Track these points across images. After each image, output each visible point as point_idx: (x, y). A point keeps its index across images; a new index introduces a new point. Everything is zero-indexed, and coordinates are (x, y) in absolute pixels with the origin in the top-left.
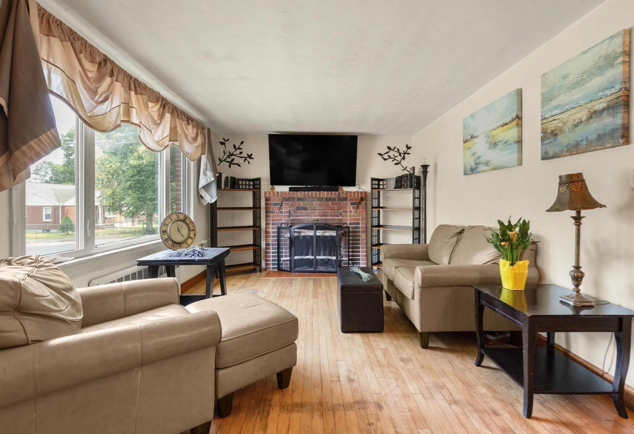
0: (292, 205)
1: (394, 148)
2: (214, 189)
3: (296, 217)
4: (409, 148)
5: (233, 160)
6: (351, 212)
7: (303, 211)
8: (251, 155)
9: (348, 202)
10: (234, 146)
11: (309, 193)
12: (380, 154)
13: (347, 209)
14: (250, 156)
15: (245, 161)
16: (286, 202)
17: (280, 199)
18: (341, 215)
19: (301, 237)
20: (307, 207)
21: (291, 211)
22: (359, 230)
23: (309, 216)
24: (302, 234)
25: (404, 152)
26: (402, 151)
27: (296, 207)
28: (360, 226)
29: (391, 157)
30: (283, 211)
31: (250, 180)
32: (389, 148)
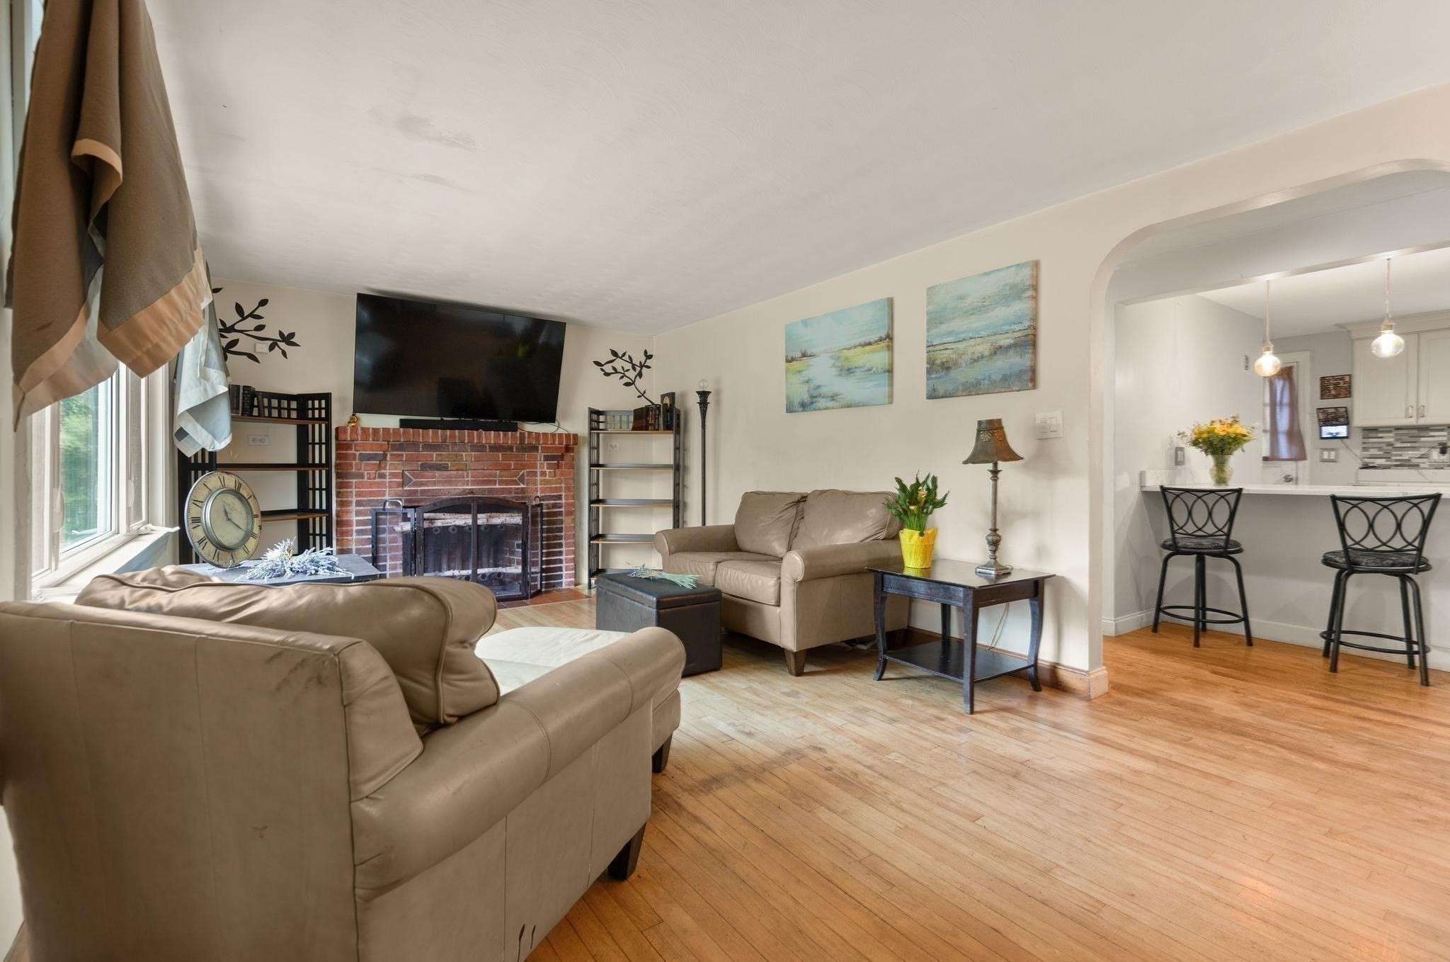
0: (410, 460)
1: (624, 355)
2: (223, 414)
3: (420, 487)
4: (649, 357)
5: (235, 343)
6: (543, 474)
7: (437, 473)
8: (292, 335)
9: (540, 455)
10: (239, 309)
11: (455, 433)
12: (598, 363)
13: (537, 468)
14: (288, 339)
15: (271, 348)
16: (395, 453)
17: (381, 445)
18: (522, 480)
19: (436, 531)
20: (447, 464)
21: (406, 472)
22: (560, 510)
23: (450, 483)
24: (439, 524)
25: (641, 363)
26: (636, 362)
27: (420, 463)
28: (563, 501)
29: (618, 371)
30: (387, 472)
31: (290, 398)
32: (614, 353)
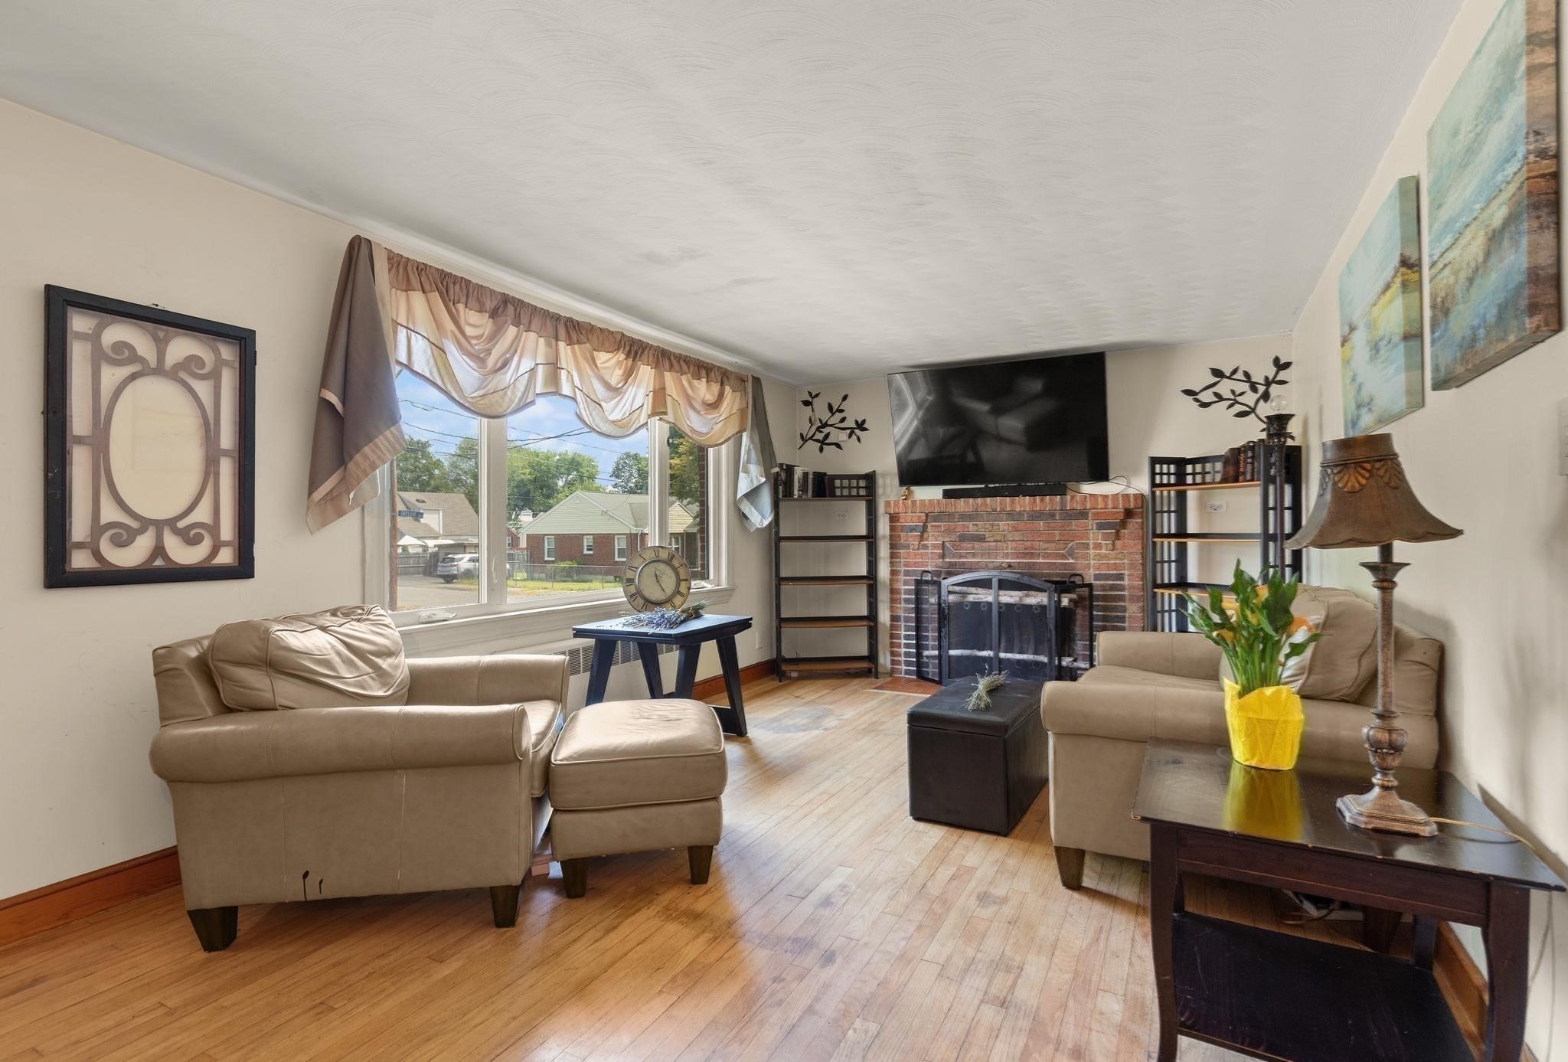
0: (949, 531)
1: (1235, 371)
2: (766, 498)
3: (960, 558)
4: (1281, 365)
5: (827, 436)
6: (1098, 546)
7: (977, 545)
8: (864, 421)
9: (1091, 523)
10: (830, 407)
11: (986, 501)
12: (1189, 392)
13: (1089, 539)
14: (861, 426)
15: (850, 436)
16: (934, 524)
17: (920, 517)
18: (1071, 554)
19: (967, 606)
20: (984, 535)
21: (946, 543)
22: (1122, 593)
23: (989, 555)
24: (971, 598)
25: (1267, 378)
26: (1258, 377)
27: (958, 534)
28: (1126, 582)
29: (1225, 397)
30: (929, 543)
31: (859, 477)
32: (1217, 373)
